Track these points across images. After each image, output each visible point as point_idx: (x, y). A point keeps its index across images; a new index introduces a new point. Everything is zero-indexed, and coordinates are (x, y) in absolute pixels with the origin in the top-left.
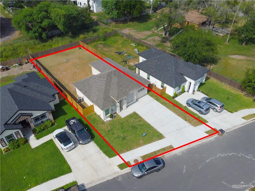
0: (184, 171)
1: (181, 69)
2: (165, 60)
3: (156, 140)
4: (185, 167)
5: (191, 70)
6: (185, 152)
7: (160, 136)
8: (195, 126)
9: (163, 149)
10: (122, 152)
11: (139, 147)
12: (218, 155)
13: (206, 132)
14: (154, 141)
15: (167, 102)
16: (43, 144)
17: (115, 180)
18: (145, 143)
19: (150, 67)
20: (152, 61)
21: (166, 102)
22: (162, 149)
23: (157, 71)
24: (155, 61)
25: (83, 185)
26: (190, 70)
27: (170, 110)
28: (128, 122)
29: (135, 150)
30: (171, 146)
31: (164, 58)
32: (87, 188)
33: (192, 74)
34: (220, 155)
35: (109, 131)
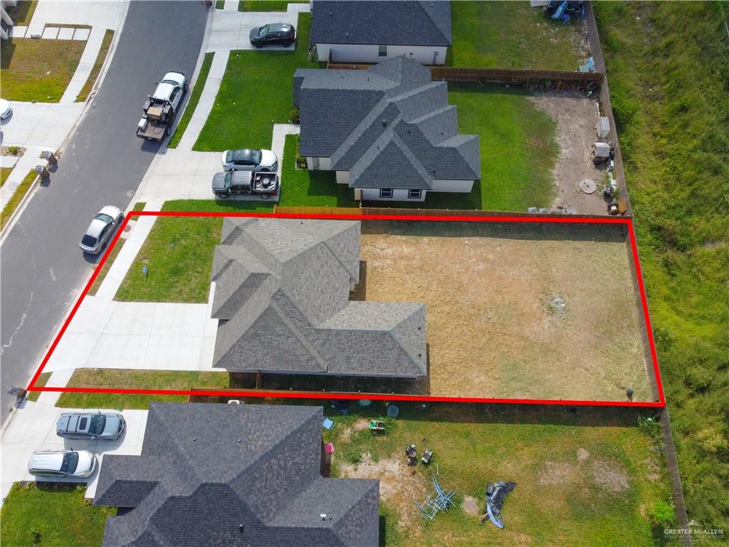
0: (52, 272)
1: (164, 466)
2: (225, 459)
3: (124, 282)
4: (54, 278)
5: (129, 476)
6: (66, 303)
7: (123, 295)
8: (76, 371)
9: (102, 279)
10: (157, 222)
11: (141, 249)
12: (11, 342)
13: (49, 375)
14: (127, 278)
15: (168, 388)
16: (272, 138)
17: (134, 188)
18: (137, 264)
19: (264, 421)
20: (270, 439)
21: (171, 386)
22: (104, 277)
23: (229, 419)
24: (259, 443)
25: (164, 153)
26: (132, 475)
27: (146, 370)
28: (198, 272)
29: (143, 241)
30: (93, 294)
31: (233, 466)
32: (157, 155)
33: (120, 466)
34: (8, 344)
35: (209, 231)
